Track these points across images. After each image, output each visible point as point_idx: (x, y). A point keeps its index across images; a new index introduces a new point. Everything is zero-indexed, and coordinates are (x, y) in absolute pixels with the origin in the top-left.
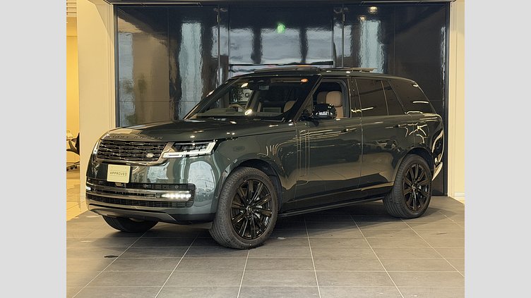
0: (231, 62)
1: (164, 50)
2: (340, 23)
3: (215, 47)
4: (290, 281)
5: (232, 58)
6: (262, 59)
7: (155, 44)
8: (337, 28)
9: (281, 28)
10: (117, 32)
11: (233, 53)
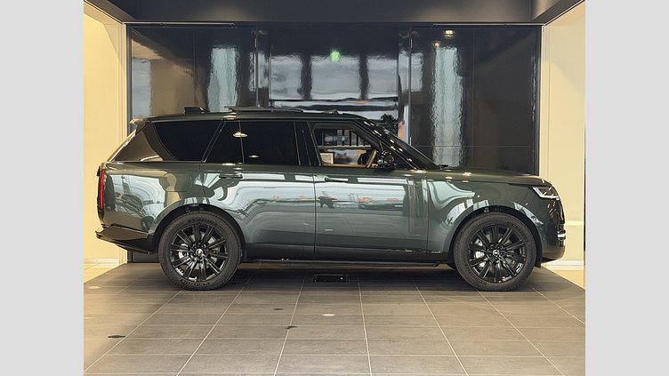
0: (272, 96)
1: (190, 80)
2: (407, 50)
3: (253, 78)
4: (337, 367)
5: (274, 91)
6: (311, 94)
7: (179, 73)
8: (403, 57)
9: (335, 55)
10: (130, 58)
11: (275, 86)
